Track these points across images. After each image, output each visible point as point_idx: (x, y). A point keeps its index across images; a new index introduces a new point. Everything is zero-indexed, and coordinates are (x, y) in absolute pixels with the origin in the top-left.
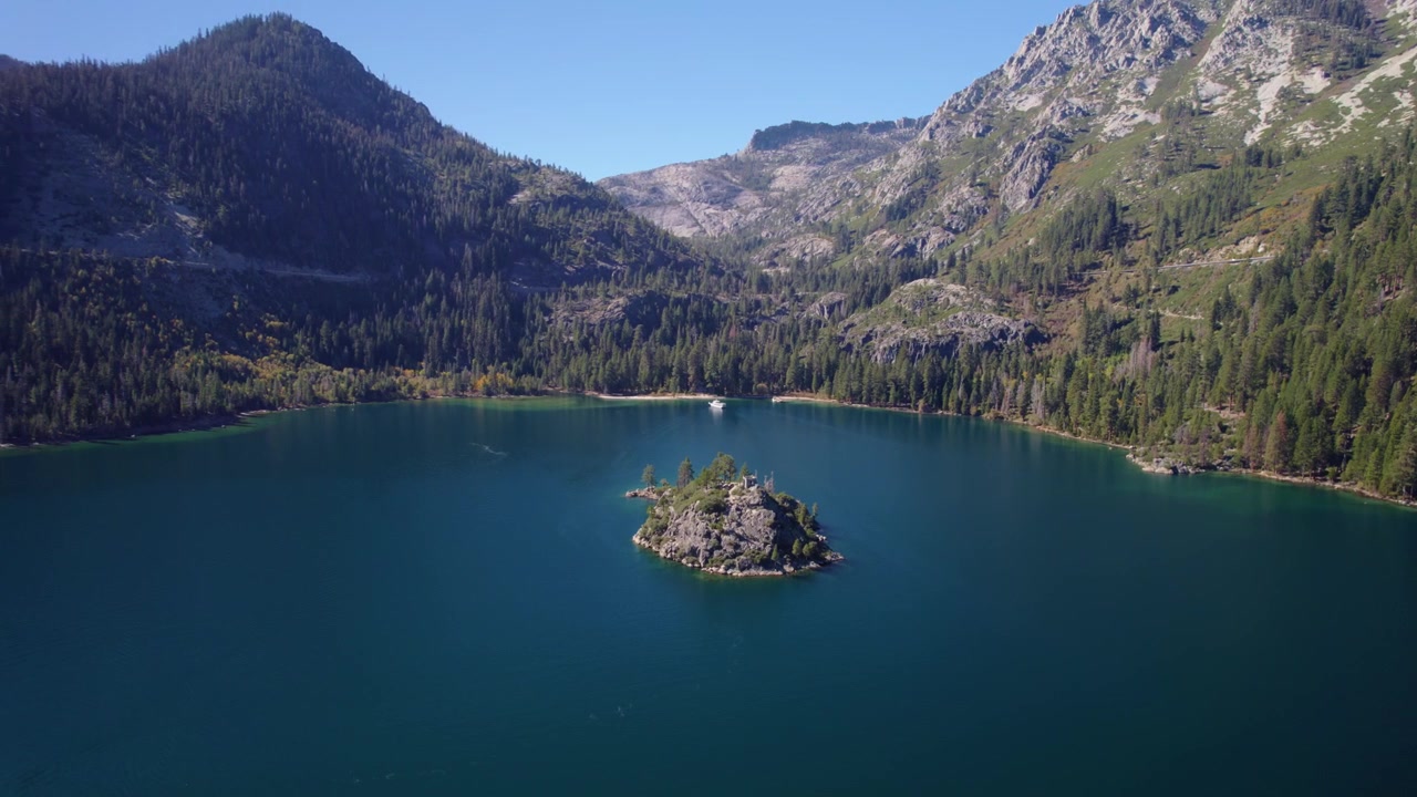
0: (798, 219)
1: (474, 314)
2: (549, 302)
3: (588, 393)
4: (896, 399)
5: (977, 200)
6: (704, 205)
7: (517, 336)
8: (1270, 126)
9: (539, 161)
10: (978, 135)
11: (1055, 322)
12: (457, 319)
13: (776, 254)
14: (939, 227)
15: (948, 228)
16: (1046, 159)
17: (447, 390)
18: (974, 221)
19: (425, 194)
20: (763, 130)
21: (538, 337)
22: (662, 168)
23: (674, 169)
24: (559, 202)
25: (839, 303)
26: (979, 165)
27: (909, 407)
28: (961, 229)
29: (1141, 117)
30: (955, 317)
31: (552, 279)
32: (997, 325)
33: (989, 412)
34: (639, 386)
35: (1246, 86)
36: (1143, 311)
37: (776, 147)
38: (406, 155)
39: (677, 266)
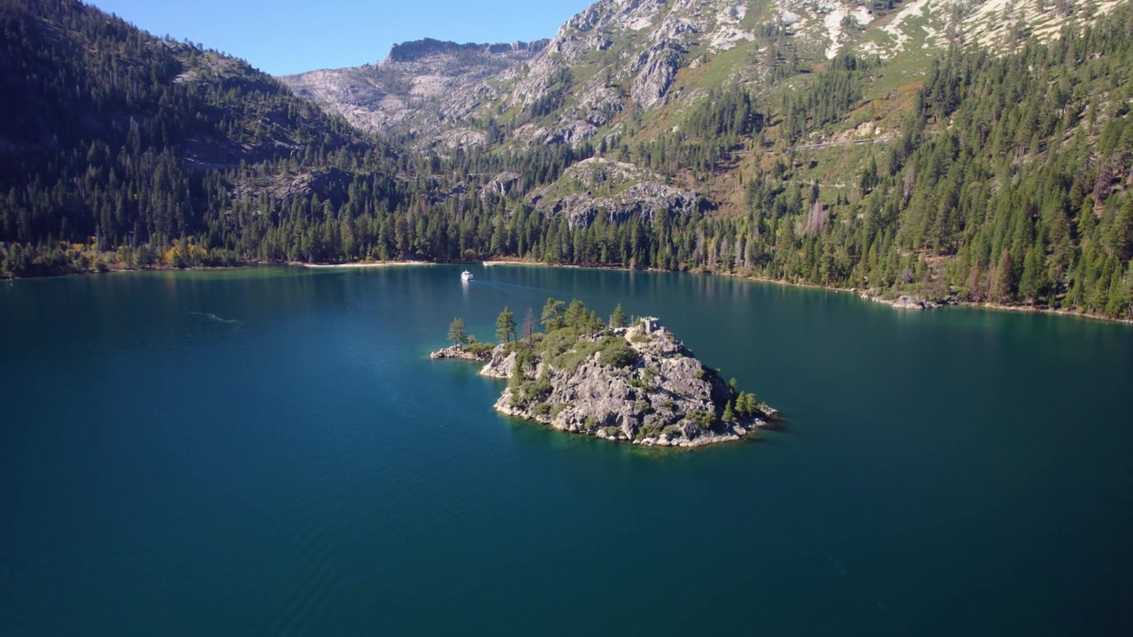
0: (442, 118)
1: (149, 186)
2: (229, 177)
3: (291, 263)
4: (607, 259)
5: (613, 99)
6: (352, 107)
7: (200, 211)
8: (842, 45)
9: (201, 45)
10: (601, 48)
11: (717, 192)
12: (129, 192)
13: (434, 145)
14: (583, 121)
15: (590, 121)
16: (670, 65)
17: (131, 264)
18: (613, 116)
19: (75, 63)
20: (400, 44)
21: (223, 213)
22: (310, 73)
23: (322, 74)
24: (228, 84)
25: (516, 180)
26: (610, 70)
27: (620, 266)
28: (601, 123)
29: (740, 35)
30: (635, 188)
31: (230, 156)
32: (673, 195)
33: (697, 266)
34: (344, 255)
35: (814, 16)
36: (791, 182)
37: (412, 59)
38: (44, 23)
39: (353, 148)
